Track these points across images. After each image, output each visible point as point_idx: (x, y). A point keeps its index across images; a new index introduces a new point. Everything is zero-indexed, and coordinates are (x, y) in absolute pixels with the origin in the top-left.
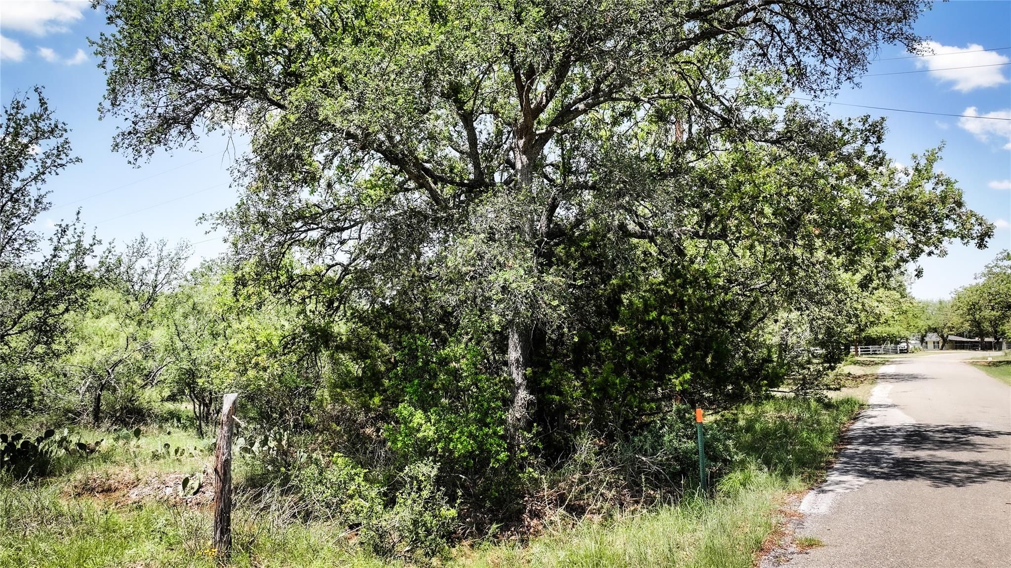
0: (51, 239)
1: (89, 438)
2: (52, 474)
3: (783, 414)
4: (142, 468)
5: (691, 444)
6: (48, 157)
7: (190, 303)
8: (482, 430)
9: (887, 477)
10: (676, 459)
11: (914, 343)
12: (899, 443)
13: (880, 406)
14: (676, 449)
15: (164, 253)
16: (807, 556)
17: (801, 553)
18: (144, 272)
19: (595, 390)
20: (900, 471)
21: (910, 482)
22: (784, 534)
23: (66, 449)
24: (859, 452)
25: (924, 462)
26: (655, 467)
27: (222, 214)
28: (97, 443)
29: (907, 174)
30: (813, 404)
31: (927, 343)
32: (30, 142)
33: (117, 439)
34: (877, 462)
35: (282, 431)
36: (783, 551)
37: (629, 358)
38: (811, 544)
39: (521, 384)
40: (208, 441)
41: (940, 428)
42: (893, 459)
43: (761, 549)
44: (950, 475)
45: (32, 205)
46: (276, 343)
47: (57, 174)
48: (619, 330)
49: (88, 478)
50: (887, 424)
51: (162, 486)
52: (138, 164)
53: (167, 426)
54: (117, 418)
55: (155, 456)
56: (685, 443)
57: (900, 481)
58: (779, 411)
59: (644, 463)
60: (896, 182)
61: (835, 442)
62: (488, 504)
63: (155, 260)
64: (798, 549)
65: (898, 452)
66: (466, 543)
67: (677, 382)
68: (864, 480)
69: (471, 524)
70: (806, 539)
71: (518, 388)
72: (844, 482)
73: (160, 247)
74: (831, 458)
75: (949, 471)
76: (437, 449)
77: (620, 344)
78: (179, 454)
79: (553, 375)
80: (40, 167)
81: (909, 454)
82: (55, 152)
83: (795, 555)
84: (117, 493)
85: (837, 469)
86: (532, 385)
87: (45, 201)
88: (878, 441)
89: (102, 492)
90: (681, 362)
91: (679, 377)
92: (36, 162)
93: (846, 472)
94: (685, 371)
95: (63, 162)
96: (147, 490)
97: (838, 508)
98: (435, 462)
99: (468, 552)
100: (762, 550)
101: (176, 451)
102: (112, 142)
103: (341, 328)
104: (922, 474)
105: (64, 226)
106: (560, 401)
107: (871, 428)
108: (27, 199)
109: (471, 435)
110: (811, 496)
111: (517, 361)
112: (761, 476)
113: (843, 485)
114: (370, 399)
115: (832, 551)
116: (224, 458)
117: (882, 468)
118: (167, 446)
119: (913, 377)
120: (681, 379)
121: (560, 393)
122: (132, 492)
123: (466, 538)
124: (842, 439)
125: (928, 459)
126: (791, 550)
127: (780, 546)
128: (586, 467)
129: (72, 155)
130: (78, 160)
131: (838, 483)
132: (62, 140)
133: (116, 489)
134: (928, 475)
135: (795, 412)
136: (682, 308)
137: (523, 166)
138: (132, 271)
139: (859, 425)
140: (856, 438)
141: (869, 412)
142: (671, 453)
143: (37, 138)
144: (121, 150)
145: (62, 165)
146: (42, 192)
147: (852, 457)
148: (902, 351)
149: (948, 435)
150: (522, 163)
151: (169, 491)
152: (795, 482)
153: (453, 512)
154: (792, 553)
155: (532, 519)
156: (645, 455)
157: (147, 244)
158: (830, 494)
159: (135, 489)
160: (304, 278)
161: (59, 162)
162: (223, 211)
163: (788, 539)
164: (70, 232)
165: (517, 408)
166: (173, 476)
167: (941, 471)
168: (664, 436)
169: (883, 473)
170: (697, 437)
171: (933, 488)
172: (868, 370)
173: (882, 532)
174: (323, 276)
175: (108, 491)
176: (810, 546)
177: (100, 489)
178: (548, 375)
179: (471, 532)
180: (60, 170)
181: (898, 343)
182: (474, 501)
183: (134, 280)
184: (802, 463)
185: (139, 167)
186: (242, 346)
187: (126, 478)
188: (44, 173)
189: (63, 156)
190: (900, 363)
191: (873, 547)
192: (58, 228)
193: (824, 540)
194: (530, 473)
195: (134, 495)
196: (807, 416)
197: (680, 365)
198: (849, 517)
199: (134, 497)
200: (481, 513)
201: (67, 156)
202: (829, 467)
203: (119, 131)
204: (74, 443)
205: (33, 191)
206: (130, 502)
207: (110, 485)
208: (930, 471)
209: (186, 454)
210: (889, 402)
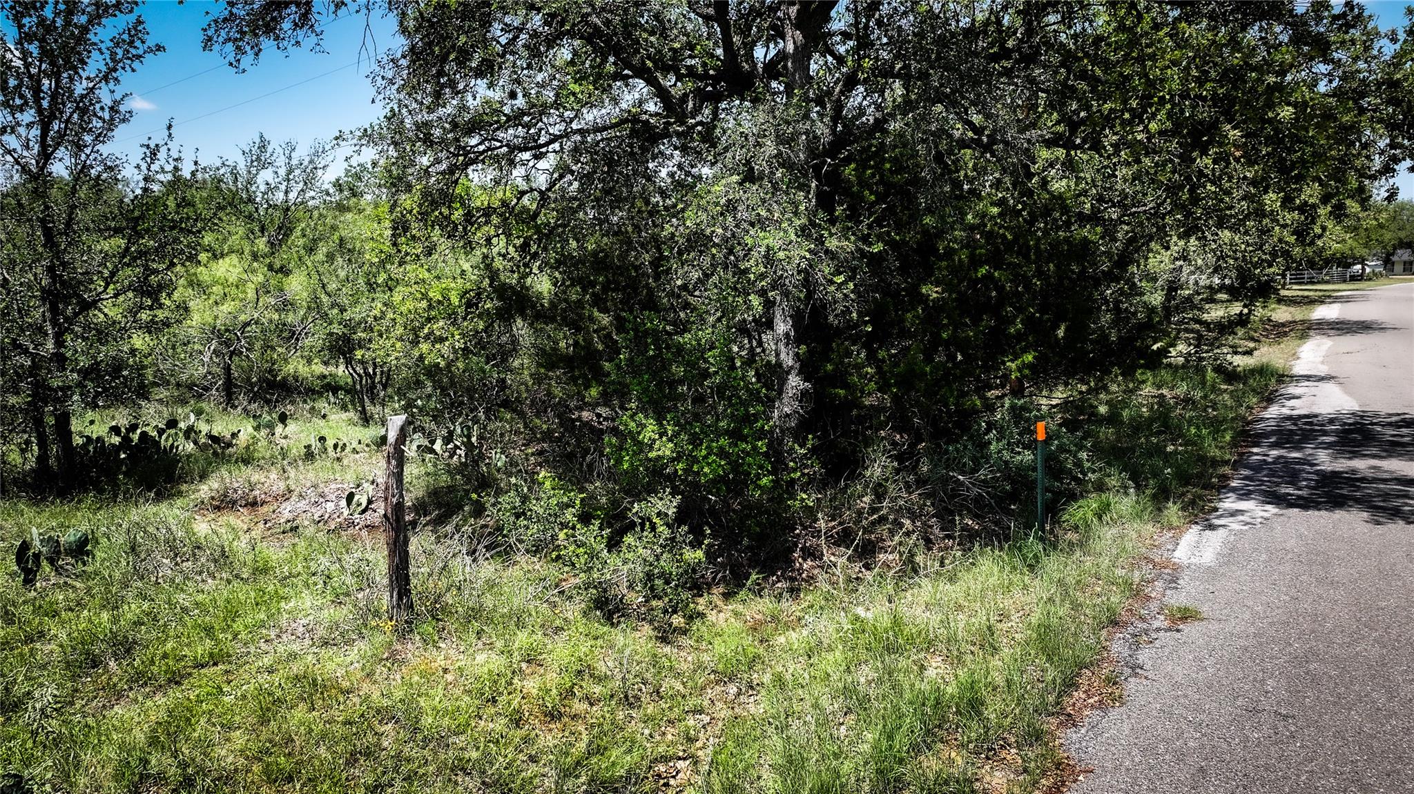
0: (138, 167)
1: (221, 427)
2: (181, 479)
3: (1165, 391)
4: (292, 473)
5: (1028, 456)
6: (117, 45)
7: (336, 237)
8: (736, 445)
9: (1305, 504)
10: (1007, 477)
11: (1373, 265)
12: (1329, 446)
13: (1308, 378)
14: (1006, 463)
15: (294, 162)
16: (1178, 635)
17: (1170, 630)
18: (270, 189)
19: (895, 385)
20: (1327, 494)
21: (1339, 514)
22: (1148, 598)
23: (195, 443)
24: (1270, 460)
25: (1363, 480)
26: (976, 490)
27: (366, 130)
28: (234, 435)
29: (1394, 40)
30: (1210, 374)
31: (1393, 264)
32: (90, 22)
33: (257, 428)
34: (1293, 476)
35: (470, 423)
36: (1145, 626)
37: (944, 336)
38: (1186, 615)
39: (792, 368)
40: (375, 431)
41: (1394, 419)
42: (1317, 473)
43: (1114, 623)
44: (1397, 503)
45: (107, 116)
46: (455, 300)
47: (133, 70)
48: (932, 291)
49: (226, 488)
50: (1316, 410)
51: (321, 500)
52: (241, 67)
53: (322, 405)
54: (255, 394)
55: (309, 455)
56: (1019, 453)
57: (1323, 513)
58: (1159, 388)
59: (962, 484)
60: (1375, 52)
61: (1234, 444)
62: (746, 541)
63: (282, 172)
64: (1166, 624)
65: (1325, 461)
66: (717, 591)
67: (1013, 366)
68: (1272, 509)
69: (723, 566)
70: (1179, 609)
71: (788, 373)
72: (1241, 512)
73: (287, 152)
74: (1227, 470)
75: (1398, 497)
76: (676, 471)
77: (934, 311)
78: (339, 449)
79: (837, 361)
80: (109, 61)
81: (1343, 465)
82: (126, 37)
83: (1162, 634)
84: (265, 509)
85: (1234, 490)
86: (807, 369)
87: (122, 108)
88: (1300, 441)
89: (245, 506)
90: (1019, 336)
91: (1016, 359)
92: (102, 53)
93: (1245, 495)
94: (1025, 351)
95: (140, 52)
96: (302, 505)
97: (1230, 556)
98: (673, 494)
99: (720, 603)
100: (1117, 624)
101: (336, 446)
102: (201, 36)
103: (542, 285)
104: (1358, 501)
105: (152, 146)
106: (846, 397)
107: (1290, 418)
108: (98, 106)
109: (722, 453)
110: (1192, 534)
111: (787, 335)
112: (1125, 504)
113: (1241, 518)
114: (586, 389)
115: (1214, 627)
116: (394, 500)
117: (1299, 489)
118: (322, 439)
119: (1364, 327)
120: (1019, 362)
121: (845, 386)
122: (283, 506)
123: (717, 584)
124: (1247, 436)
125: (1370, 474)
126: (1156, 624)
127: (1142, 619)
128: (879, 492)
129: (151, 42)
130: (159, 48)
131: (1234, 513)
132: (132, 18)
133: (263, 503)
134: (1365, 503)
135: (1182, 389)
136: (1026, 257)
137: (796, 48)
138: (254, 188)
139: (1274, 411)
140: (1266, 435)
141: (1292, 390)
142: (999, 470)
143: (99, 17)
144: (216, 47)
145: (139, 57)
146: (118, 96)
147: (1257, 468)
148: (1354, 278)
149: (1405, 431)
150: (794, 43)
151: (330, 506)
152: (1173, 511)
153: (700, 554)
154: (1158, 630)
155: (805, 560)
156: (963, 473)
157: (270, 149)
158: (1221, 531)
159: (287, 503)
160: (488, 212)
161: (134, 51)
162: (367, 126)
163: (1154, 606)
164: (162, 155)
165: (785, 400)
166: (333, 486)
167: (1386, 496)
168: (990, 443)
169: (1299, 497)
170: (1036, 448)
171: (1370, 525)
172: (1295, 313)
173: (1287, 598)
174: (513, 208)
175: (253, 504)
176: (1184, 619)
177: (244, 502)
178: (829, 360)
179: (725, 577)
180: (136, 64)
181: (1348, 266)
182: (728, 537)
183: (258, 200)
184: (1184, 479)
185: (244, 71)
186: (410, 305)
187: (274, 488)
188: (115, 70)
189: (138, 44)
190: (1347, 300)
191: (1272, 624)
192: (144, 149)
193: (1205, 609)
194: (803, 500)
195: (286, 511)
196: (1198, 394)
197: (1019, 342)
198: (1243, 572)
199: (287, 515)
200: (737, 551)
201: (143, 42)
202: (1222, 487)
203: (210, 18)
204: (203, 433)
205: (105, 96)
206: (282, 521)
207: (255, 497)
208: (1369, 495)
209: (348, 449)
210: (1323, 370)
